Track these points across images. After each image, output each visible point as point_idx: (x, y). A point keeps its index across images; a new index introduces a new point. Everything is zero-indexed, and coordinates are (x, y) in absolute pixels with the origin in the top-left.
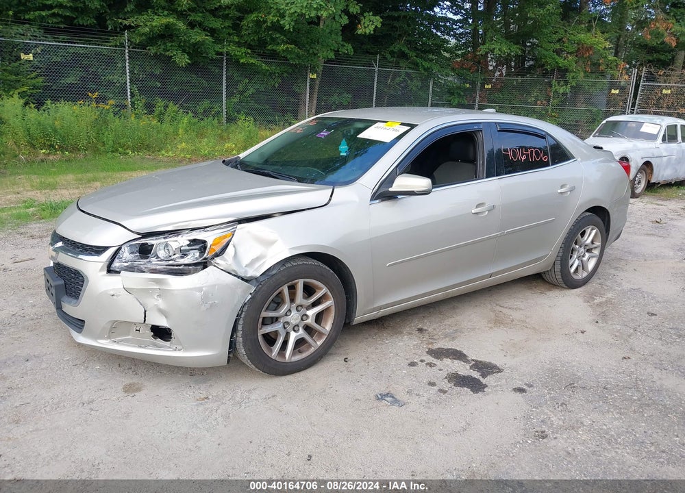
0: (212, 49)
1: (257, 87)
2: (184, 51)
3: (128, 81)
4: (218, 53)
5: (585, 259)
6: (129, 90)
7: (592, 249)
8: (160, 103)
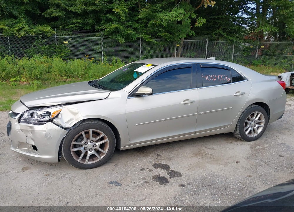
0: (135, 36)
1: (154, 51)
2: (123, 37)
3: (102, 50)
4: (137, 38)
5: (255, 127)
6: (102, 54)
7: (260, 122)
8: (114, 58)
